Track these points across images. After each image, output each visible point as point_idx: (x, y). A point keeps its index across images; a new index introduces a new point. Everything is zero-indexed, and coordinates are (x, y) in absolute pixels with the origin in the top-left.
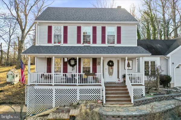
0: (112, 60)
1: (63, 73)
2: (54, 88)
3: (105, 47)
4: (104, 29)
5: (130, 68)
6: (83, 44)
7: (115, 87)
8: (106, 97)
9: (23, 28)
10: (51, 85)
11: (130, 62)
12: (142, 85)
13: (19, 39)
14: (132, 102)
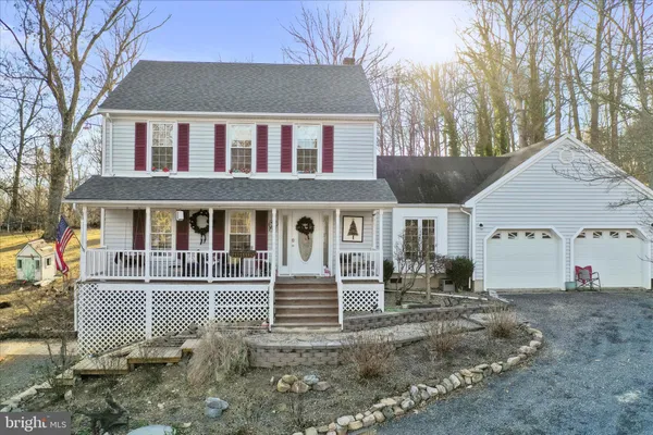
0: (308, 216)
1: (177, 249)
2: (148, 289)
3: (290, 181)
4: (287, 132)
5: (358, 238)
6: (231, 172)
7: (306, 285)
8: (277, 311)
9: (68, 106)
10: (142, 281)
11: (358, 222)
12: (377, 281)
13: (52, 143)
14: (341, 322)
